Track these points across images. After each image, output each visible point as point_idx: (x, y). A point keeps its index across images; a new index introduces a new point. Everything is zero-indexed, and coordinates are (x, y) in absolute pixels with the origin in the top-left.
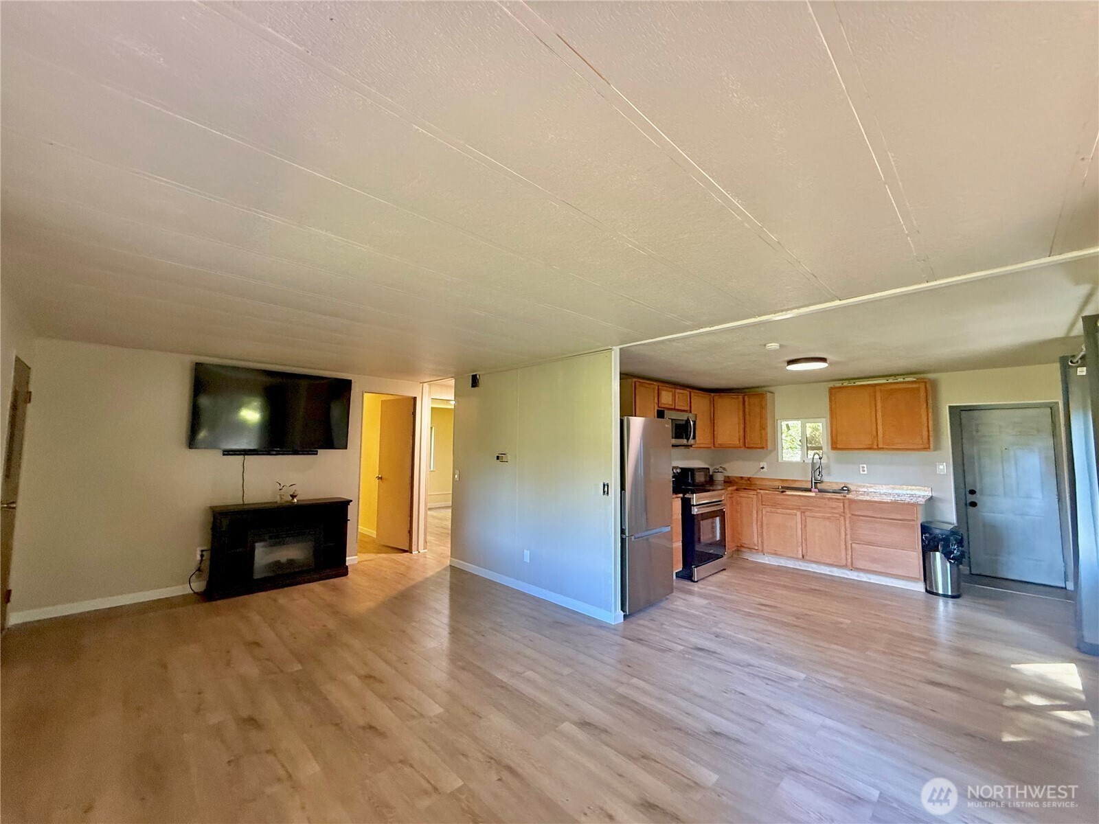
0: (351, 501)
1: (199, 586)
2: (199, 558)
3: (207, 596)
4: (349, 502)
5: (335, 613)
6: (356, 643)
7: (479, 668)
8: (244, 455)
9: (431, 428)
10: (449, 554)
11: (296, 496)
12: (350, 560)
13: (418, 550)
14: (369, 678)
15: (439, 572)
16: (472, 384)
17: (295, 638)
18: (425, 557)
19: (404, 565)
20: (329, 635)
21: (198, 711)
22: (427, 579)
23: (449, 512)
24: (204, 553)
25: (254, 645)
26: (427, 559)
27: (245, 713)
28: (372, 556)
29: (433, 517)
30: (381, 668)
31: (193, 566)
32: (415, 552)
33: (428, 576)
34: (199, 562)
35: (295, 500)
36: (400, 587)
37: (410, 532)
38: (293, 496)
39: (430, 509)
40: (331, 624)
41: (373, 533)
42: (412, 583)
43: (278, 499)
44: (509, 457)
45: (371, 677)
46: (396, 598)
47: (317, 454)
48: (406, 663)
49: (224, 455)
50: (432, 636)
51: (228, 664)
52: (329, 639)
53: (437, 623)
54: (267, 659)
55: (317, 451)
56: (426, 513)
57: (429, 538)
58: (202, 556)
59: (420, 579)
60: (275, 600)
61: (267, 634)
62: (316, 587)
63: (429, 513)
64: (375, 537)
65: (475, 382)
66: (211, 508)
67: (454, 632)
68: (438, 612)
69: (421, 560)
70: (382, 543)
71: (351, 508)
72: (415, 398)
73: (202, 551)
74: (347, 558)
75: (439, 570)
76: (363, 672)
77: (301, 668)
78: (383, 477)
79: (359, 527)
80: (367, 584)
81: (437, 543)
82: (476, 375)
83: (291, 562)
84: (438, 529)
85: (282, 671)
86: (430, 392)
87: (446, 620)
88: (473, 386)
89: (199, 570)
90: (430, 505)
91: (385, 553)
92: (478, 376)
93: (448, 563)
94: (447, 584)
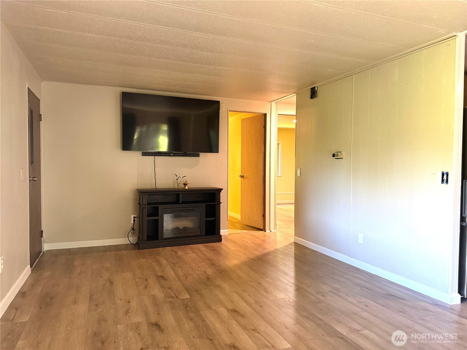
0: (222, 189)
1: (133, 239)
2: (133, 222)
3: (138, 246)
4: (220, 190)
5: (213, 264)
6: (226, 286)
7: (320, 319)
8: (155, 155)
9: (278, 144)
10: (294, 234)
11: (187, 185)
12: (223, 232)
13: (270, 230)
14: (235, 312)
15: (286, 246)
16: (311, 96)
17: (186, 277)
18: (276, 235)
19: (260, 239)
20: (208, 278)
21: (127, 313)
22: (276, 250)
23: (292, 207)
24: (136, 219)
25: (161, 278)
26: (277, 236)
27: (153, 319)
28: (239, 231)
29: (281, 209)
30: (243, 306)
31: (130, 226)
32: (268, 231)
33: (278, 247)
34: (133, 224)
35: (187, 188)
36: (258, 253)
37: (264, 216)
38: (185, 184)
39: (278, 204)
40: (210, 271)
41: (238, 216)
42: (266, 251)
43: (176, 187)
44: (344, 155)
45: (235, 311)
46: (254, 260)
47: (199, 156)
48: (261, 306)
49: (143, 155)
50: (280, 289)
51: (146, 287)
52: (208, 281)
53: (285, 281)
54: (168, 288)
55: (199, 154)
56: (275, 208)
57: (277, 223)
58: (134, 221)
59: (272, 249)
60: (176, 253)
61: (170, 273)
62: (201, 246)
63: (278, 206)
64: (240, 219)
65: (313, 93)
66: (137, 189)
67: (299, 289)
68: (286, 274)
69: (272, 237)
70: (245, 223)
71: (222, 194)
72: (265, 115)
73: (134, 217)
74: (221, 231)
75: (286, 244)
76: (230, 307)
77: (189, 297)
78: (244, 176)
79: (229, 212)
80: (233, 248)
81: (284, 226)
82: (315, 87)
83: (185, 228)
84: (284, 217)
85: (177, 297)
86: (277, 109)
87: (292, 281)
88: (311, 98)
89: (133, 229)
90: (278, 202)
91: (248, 230)
92: (316, 88)
93: (292, 240)
94: (293, 255)
